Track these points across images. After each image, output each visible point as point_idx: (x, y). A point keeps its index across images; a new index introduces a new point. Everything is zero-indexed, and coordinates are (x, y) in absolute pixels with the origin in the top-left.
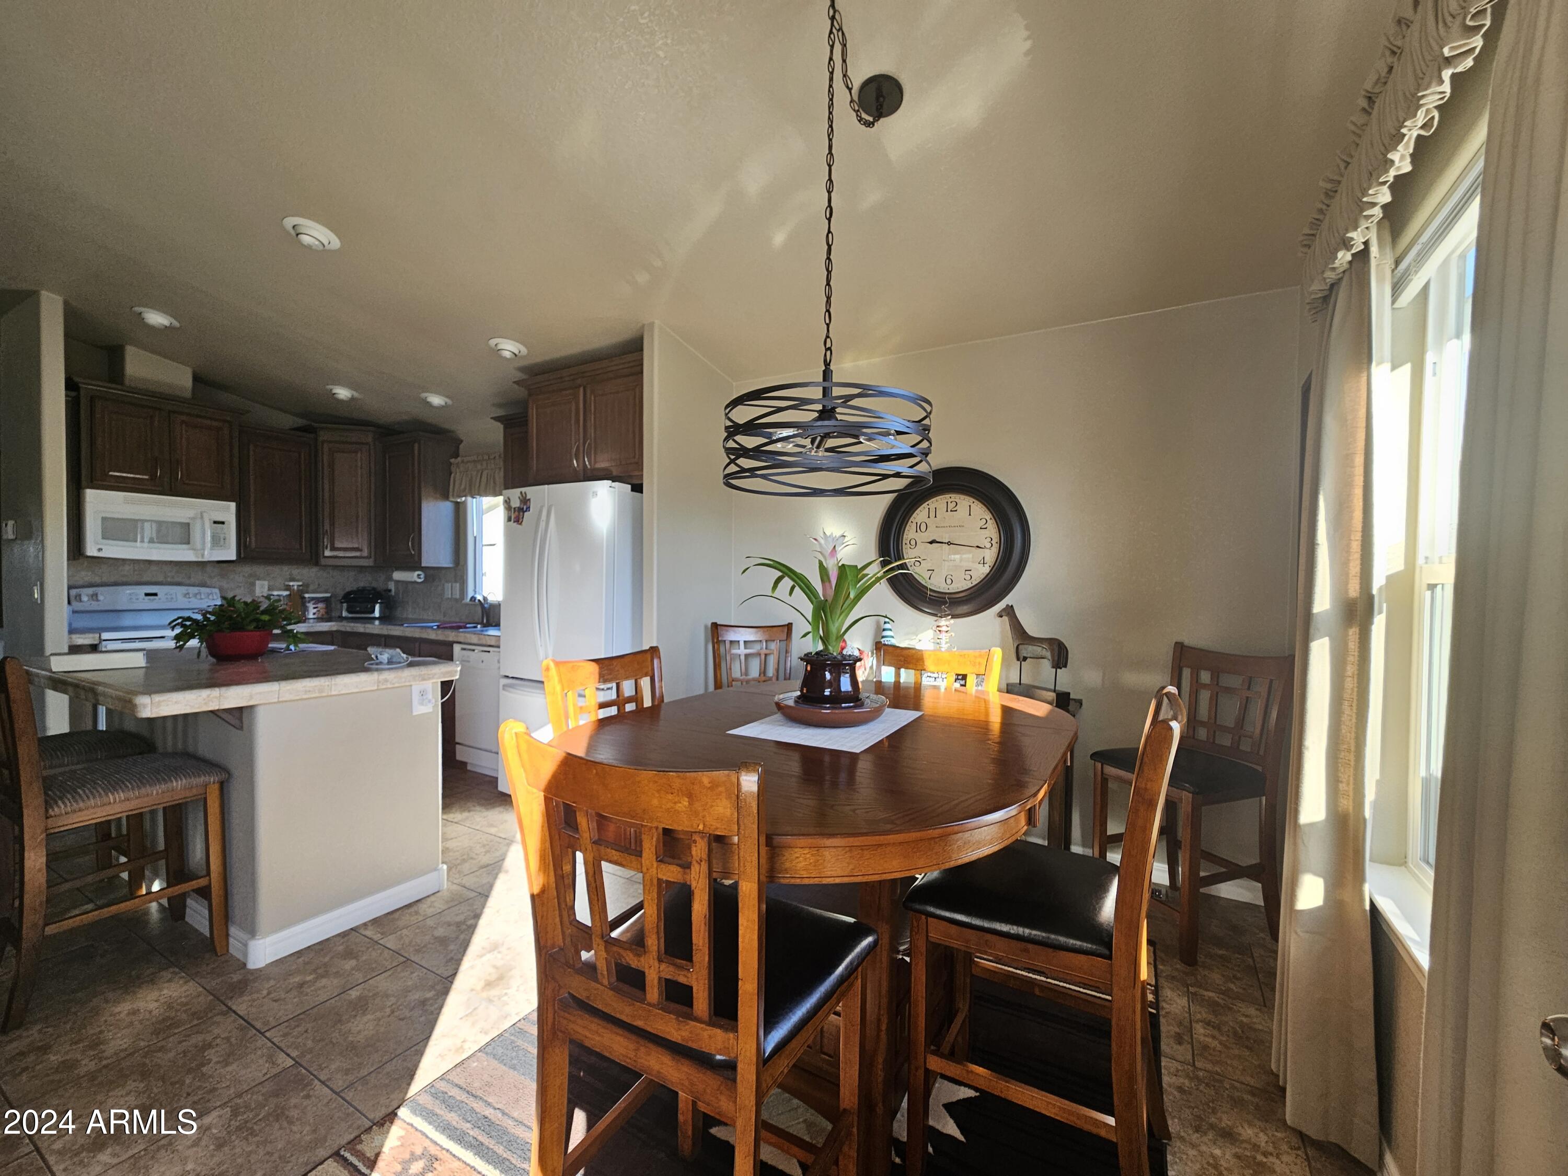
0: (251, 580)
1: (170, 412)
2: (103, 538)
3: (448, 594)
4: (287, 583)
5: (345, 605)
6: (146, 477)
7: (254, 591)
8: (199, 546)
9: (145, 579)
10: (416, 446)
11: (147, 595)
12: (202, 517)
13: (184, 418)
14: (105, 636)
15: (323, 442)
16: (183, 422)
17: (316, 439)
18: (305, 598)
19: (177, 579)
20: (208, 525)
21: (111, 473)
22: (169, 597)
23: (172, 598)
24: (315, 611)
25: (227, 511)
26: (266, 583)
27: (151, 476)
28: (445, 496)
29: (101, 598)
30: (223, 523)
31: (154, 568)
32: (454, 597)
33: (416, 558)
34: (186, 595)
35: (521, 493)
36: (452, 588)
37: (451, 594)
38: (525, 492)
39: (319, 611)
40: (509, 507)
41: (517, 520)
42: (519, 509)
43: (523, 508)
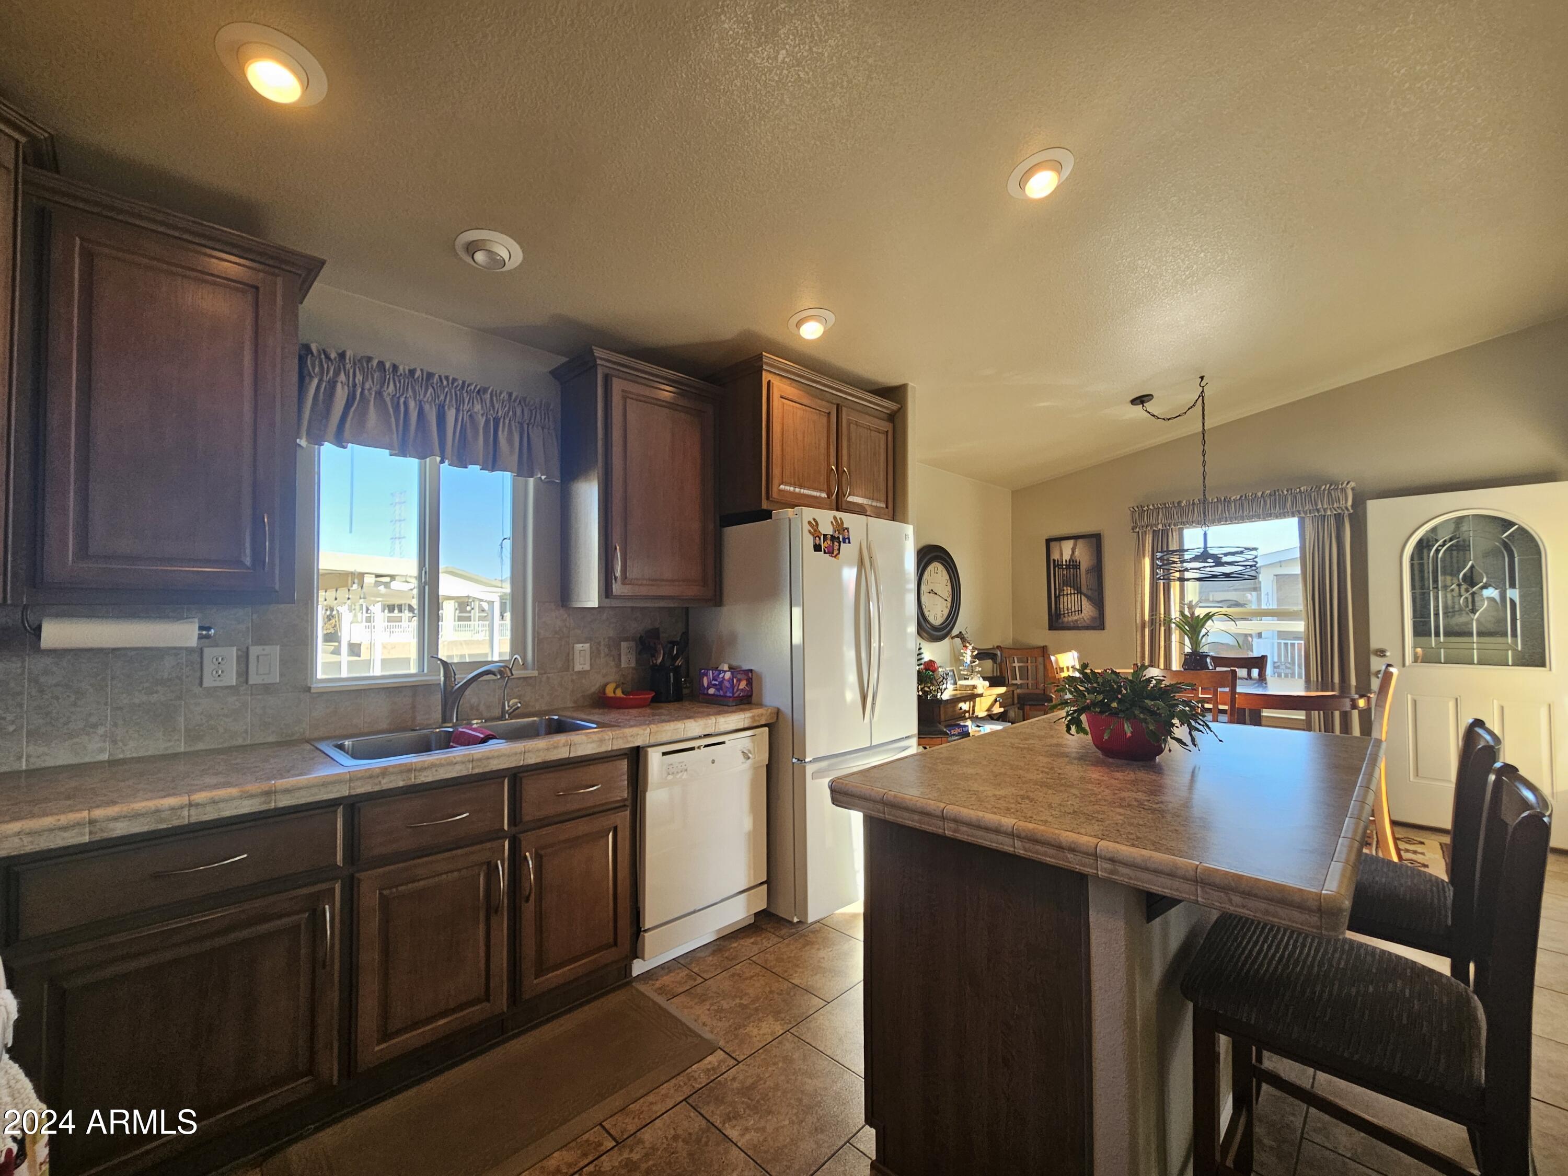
32: (253, 681)
35: (835, 518)
36: (244, 658)
37: (239, 675)
38: (840, 519)
40: (815, 533)
41: (830, 552)
42: (833, 538)
43: (840, 538)
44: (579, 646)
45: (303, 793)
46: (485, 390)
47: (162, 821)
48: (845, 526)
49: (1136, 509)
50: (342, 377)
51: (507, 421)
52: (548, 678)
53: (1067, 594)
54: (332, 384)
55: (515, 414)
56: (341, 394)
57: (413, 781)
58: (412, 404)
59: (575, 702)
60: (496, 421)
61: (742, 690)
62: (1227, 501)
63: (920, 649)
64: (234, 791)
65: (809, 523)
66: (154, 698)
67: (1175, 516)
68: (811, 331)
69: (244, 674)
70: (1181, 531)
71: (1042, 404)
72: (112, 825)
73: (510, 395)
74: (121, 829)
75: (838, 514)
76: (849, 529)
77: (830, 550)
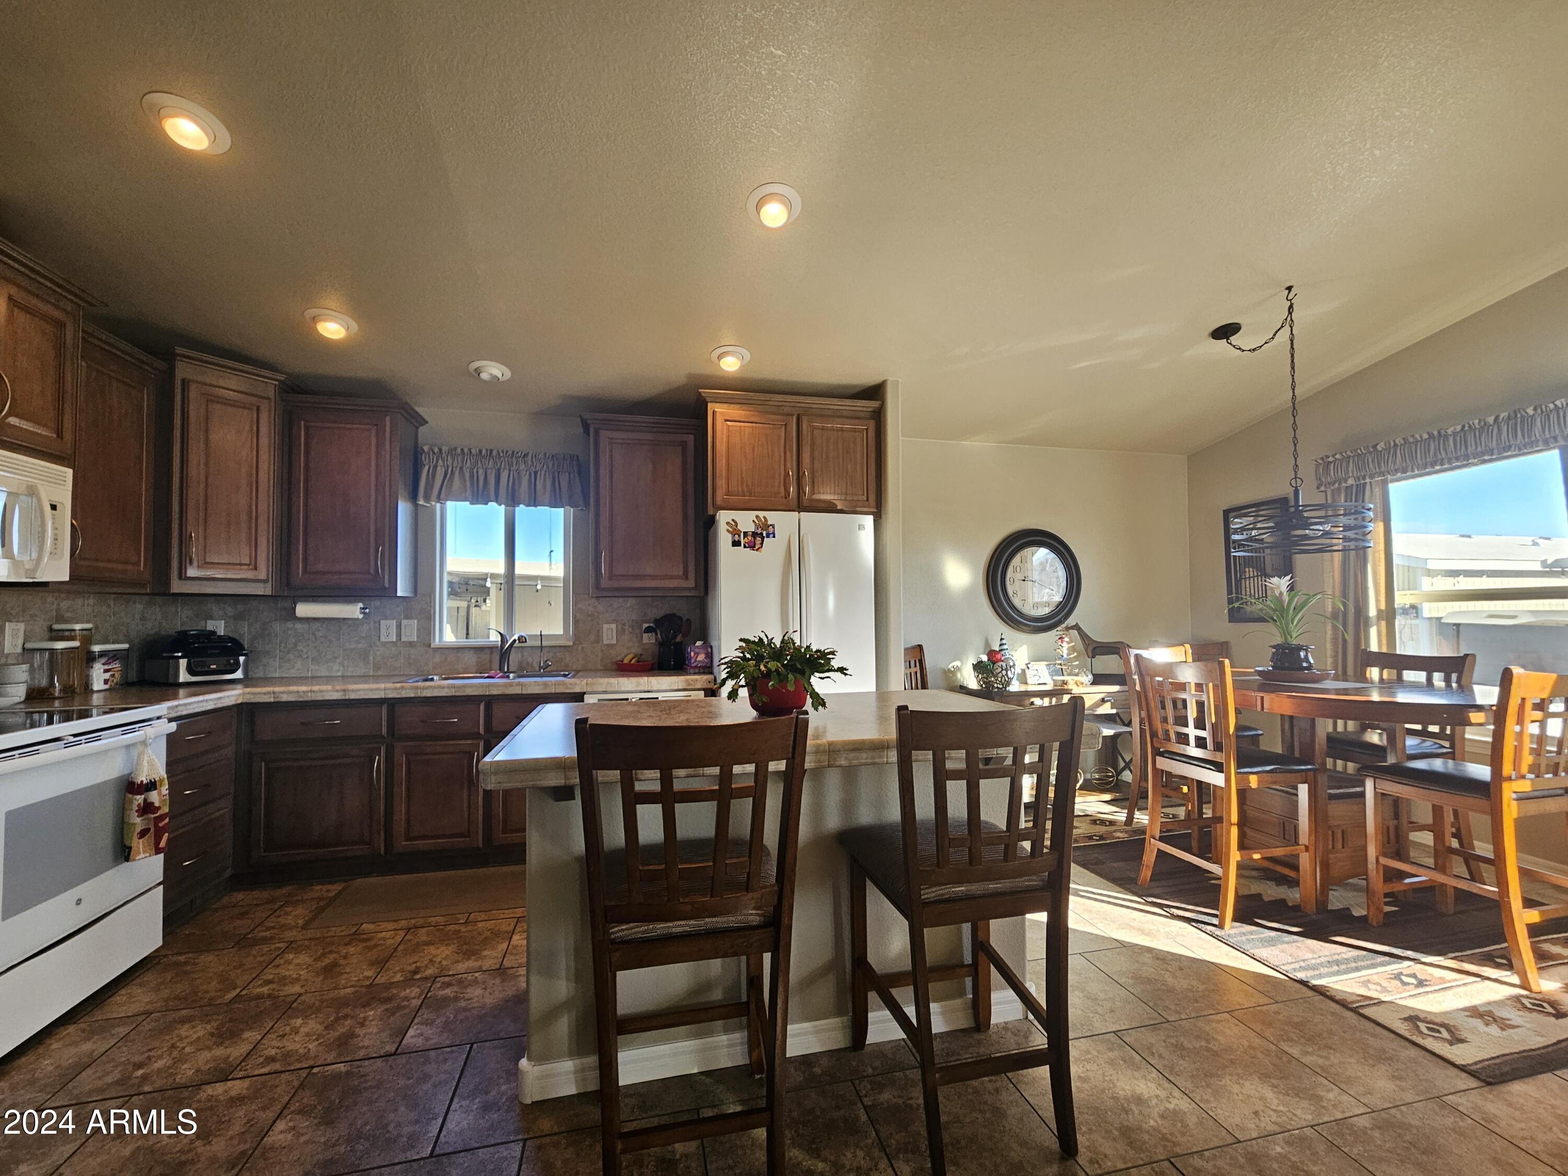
3: (389, 636)
5: (183, 663)
10: (388, 419)
13: (13, 290)
16: (11, 298)
18: (89, 652)
24: (108, 675)
25: (62, 484)
26: (21, 626)
28: (412, 498)
30: (59, 508)
32: (403, 640)
33: (386, 583)
35: (757, 517)
36: (399, 627)
37: (397, 635)
38: (764, 517)
39: (113, 676)
40: (734, 529)
41: (752, 546)
42: (754, 534)
43: (762, 534)
44: (606, 626)
45: (361, 692)
46: (526, 455)
47: (300, 696)
48: (769, 523)
49: (1321, 462)
50: (440, 462)
51: (543, 473)
52: (583, 648)
53: (1254, 577)
54: (436, 467)
55: (548, 467)
56: (440, 472)
57: (419, 695)
58: (481, 472)
59: (605, 666)
60: (536, 473)
61: (700, 662)
62: (1442, 436)
63: (1002, 639)
64: (329, 687)
65: (728, 523)
66: (360, 646)
67: (1371, 465)
68: (730, 365)
69: (399, 635)
70: (1385, 484)
71: (1083, 364)
72: (281, 695)
73: (545, 454)
74: (285, 698)
75: (761, 514)
76: (773, 526)
77: (752, 544)
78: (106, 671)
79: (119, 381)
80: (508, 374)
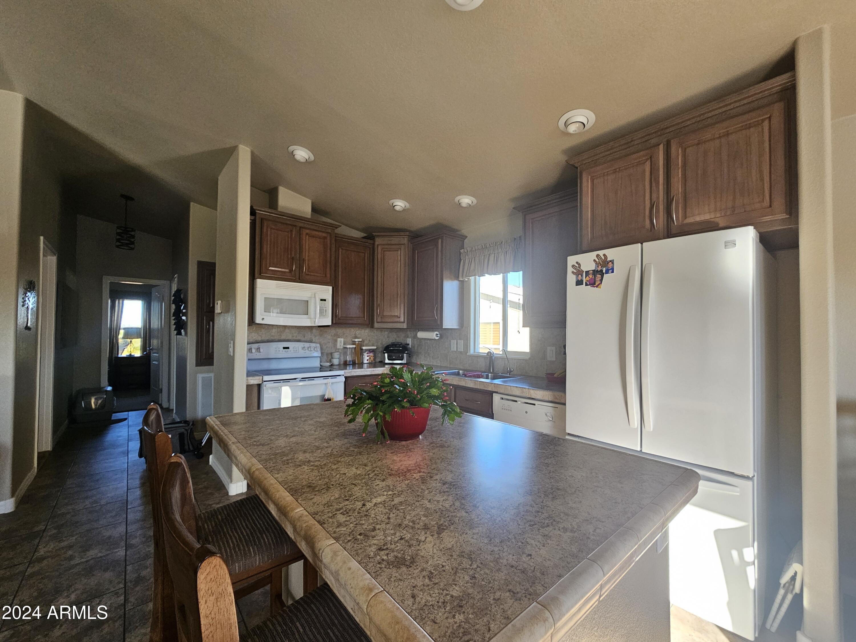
0: (335, 338)
1: (300, 227)
2: (265, 312)
3: (454, 348)
4: (353, 340)
5: (386, 355)
6: (287, 270)
7: (337, 345)
8: (312, 316)
9: (283, 337)
10: (440, 241)
11: (284, 348)
12: (315, 297)
13: (308, 231)
14: (266, 378)
15: (378, 245)
16: (307, 234)
17: (374, 244)
18: (362, 349)
19: (298, 338)
20: (318, 301)
21: (270, 268)
22: (295, 349)
23: (296, 350)
24: (368, 358)
25: (326, 292)
26: (342, 340)
27: (290, 270)
28: (457, 278)
29: (261, 350)
30: (325, 300)
31: (287, 330)
32: (458, 350)
33: (439, 322)
34: (303, 348)
35: (598, 256)
36: (457, 344)
37: (456, 348)
38: (604, 255)
39: (370, 358)
40: (578, 272)
41: (592, 284)
42: (595, 272)
43: (602, 271)
44: (549, 348)
46: (502, 243)
50: (467, 257)
51: (510, 251)
54: (465, 260)
55: (512, 247)
56: (467, 262)
60: (506, 252)
65: (573, 266)
66: (445, 352)
75: (601, 253)
76: (612, 262)
77: (592, 282)
78: (368, 356)
79: (354, 251)
80: (475, 201)
